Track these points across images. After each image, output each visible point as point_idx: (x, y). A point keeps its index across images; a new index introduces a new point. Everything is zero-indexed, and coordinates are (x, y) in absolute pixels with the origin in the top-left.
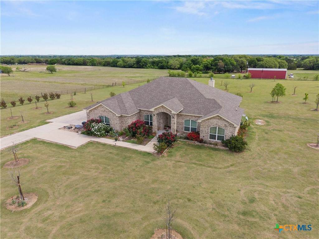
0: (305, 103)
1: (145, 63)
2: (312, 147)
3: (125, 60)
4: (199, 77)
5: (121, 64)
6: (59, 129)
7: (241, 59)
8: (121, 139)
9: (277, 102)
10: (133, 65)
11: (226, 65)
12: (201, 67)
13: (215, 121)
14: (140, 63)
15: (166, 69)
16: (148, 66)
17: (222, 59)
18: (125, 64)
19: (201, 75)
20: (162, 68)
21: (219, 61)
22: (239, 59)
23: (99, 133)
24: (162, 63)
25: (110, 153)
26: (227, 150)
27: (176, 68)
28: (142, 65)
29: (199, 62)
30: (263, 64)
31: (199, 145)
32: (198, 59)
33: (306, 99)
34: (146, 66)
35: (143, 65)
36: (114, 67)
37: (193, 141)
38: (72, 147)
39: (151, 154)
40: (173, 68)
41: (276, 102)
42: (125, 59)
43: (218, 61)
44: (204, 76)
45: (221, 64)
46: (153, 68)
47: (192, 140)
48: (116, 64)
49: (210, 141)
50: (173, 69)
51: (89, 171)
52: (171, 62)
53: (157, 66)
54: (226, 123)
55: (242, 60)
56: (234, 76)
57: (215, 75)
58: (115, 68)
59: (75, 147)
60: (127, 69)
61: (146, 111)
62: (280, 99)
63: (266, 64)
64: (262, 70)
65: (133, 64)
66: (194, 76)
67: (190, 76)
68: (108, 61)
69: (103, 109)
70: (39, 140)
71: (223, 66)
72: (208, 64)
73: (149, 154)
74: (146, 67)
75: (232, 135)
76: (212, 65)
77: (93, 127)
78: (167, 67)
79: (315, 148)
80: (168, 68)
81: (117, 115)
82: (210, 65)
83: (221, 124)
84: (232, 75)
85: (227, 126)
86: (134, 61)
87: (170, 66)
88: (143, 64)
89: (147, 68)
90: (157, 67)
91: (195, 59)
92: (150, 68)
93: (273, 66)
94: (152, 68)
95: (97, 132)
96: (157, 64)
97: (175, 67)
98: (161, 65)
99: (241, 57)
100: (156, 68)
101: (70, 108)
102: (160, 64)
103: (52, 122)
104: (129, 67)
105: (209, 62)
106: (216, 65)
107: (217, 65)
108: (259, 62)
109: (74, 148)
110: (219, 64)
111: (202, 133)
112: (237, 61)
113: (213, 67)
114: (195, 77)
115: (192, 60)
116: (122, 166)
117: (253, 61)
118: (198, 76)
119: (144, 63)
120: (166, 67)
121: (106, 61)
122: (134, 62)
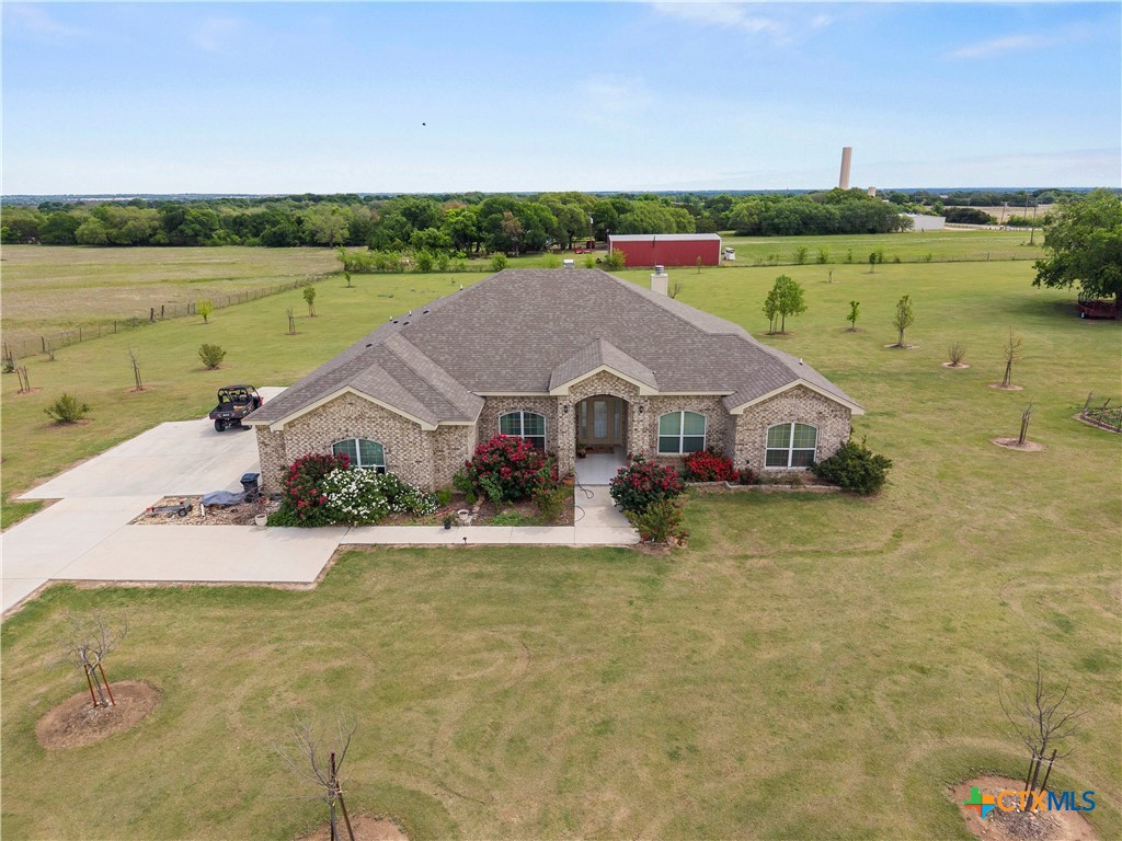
0: (850, 330)
1: (201, 223)
2: (1011, 448)
3: (113, 216)
4: (457, 271)
5: (93, 232)
6: (133, 523)
7: (569, 206)
8: (466, 518)
9: (782, 333)
10: (151, 236)
11: (527, 226)
12: (443, 234)
13: (786, 405)
14: (181, 227)
15: (294, 246)
16: (219, 238)
17: (511, 207)
18: (114, 232)
19: (462, 265)
20: (279, 241)
21: (501, 212)
22: (560, 206)
23: (363, 510)
24: (275, 223)
25: (479, 576)
26: (836, 492)
27: (334, 240)
28: (189, 232)
29: (432, 218)
30: (635, 220)
31: (743, 493)
32: (429, 206)
33: (852, 317)
34: (209, 237)
35: (197, 235)
36: (59, 244)
37: (714, 483)
38: (291, 587)
39: (630, 551)
40: (324, 241)
41: (779, 333)
42: (111, 210)
43: (499, 216)
44: (474, 267)
45: (511, 222)
46: (242, 244)
47: (711, 479)
48: (72, 231)
49: (768, 473)
50: (326, 245)
51: (478, 663)
52: (314, 218)
53: (256, 235)
54: (822, 408)
55: (569, 210)
56: (571, 261)
57: (509, 261)
58: (65, 248)
59: (305, 584)
60: (128, 249)
61: (508, 398)
62: (791, 322)
63: (642, 220)
64: (652, 239)
65: (149, 231)
66: (438, 268)
67: (425, 268)
68: (26, 223)
69: (354, 411)
70: (87, 586)
71: (520, 231)
72: (466, 226)
73: (620, 551)
74: (209, 242)
75: (842, 443)
76: (480, 229)
77: (335, 489)
78: (300, 238)
79: (1019, 449)
80: (303, 243)
81: (426, 426)
82: (474, 228)
83: (806, 410)
84: (566, 261)
85: (824, 418)
86: (153, 219)
87: (313, 234)
88: (193, 230)
89: (215, 245)
90: (257, 240)
91: (417, 207)
92: (227, 244)
93: (664, 226)
94: (234, 243)
95: (353, 507)
96: (254, 227)
97: (332, 236)
98: (275, 233)
99: (566, 198)
100: (253, 245)
101: (64, 429)
102: (268, 230)
103: (54, 501)
104: (135, 244)
105: (470, 216)
106: (495, 226)
107: (499, 226)
108: (622, 216)
109: (302, 588)
110: (503, 223)
111: (741, 450)
112: (557, 212)
113: (484, 234)
114: (443, 270)
115: (405, 209)
116: (580, 614)
117: (605, 212)
118: (452, 268)
119: (198, 227)
120: (295, 238)
121: (15, 223)
122: (156, 223)
